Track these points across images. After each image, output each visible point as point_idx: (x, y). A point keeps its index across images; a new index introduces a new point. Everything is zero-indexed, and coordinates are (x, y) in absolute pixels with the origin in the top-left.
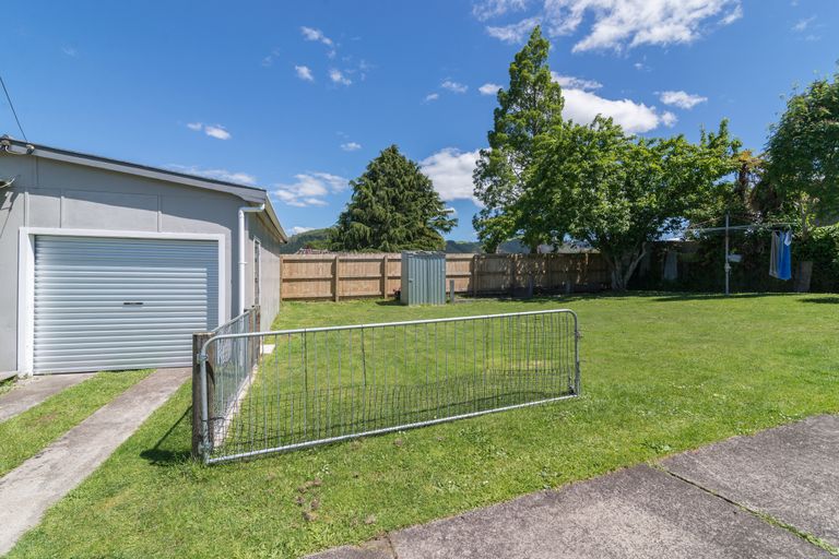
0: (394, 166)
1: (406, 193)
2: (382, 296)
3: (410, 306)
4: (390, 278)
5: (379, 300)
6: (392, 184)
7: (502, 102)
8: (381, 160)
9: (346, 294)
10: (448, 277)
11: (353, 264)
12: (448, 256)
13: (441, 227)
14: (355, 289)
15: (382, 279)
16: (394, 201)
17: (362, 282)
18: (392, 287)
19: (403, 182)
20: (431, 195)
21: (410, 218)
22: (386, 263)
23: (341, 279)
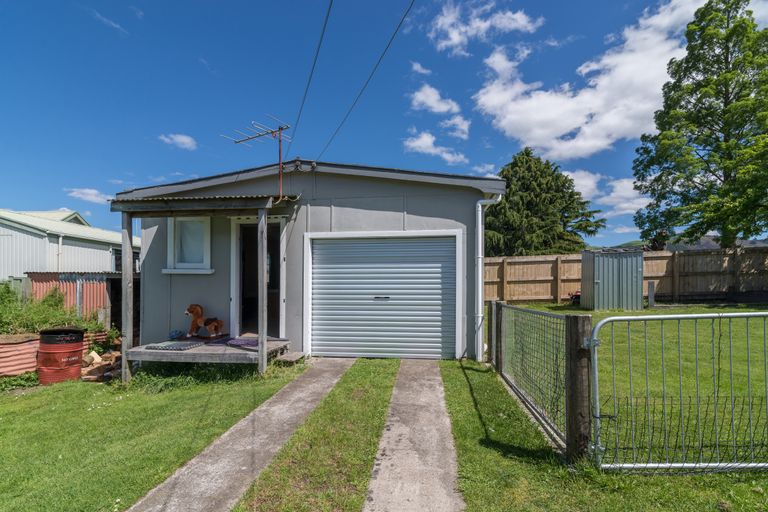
0: (529, 169)
1: (544, 195)
2: (555, 300)
3: (596, 311)
4: (564, 281)
5: (552, 305)
6: (526, 188)
7: (673, 74)
8: (514, 165)
9: (514, 298)
10: (646, 278)
11: (521, 267)
12: (646, 254)
13: (585, 229)
14: (523, 293)
15: (554, 283)
16: (530, 205)
17: (532, 286)
18: (566, 291)
19: (539, 185)
20: (572, 195)
21: (548, 222)
22: (560, 264)
23: (509, 283)
